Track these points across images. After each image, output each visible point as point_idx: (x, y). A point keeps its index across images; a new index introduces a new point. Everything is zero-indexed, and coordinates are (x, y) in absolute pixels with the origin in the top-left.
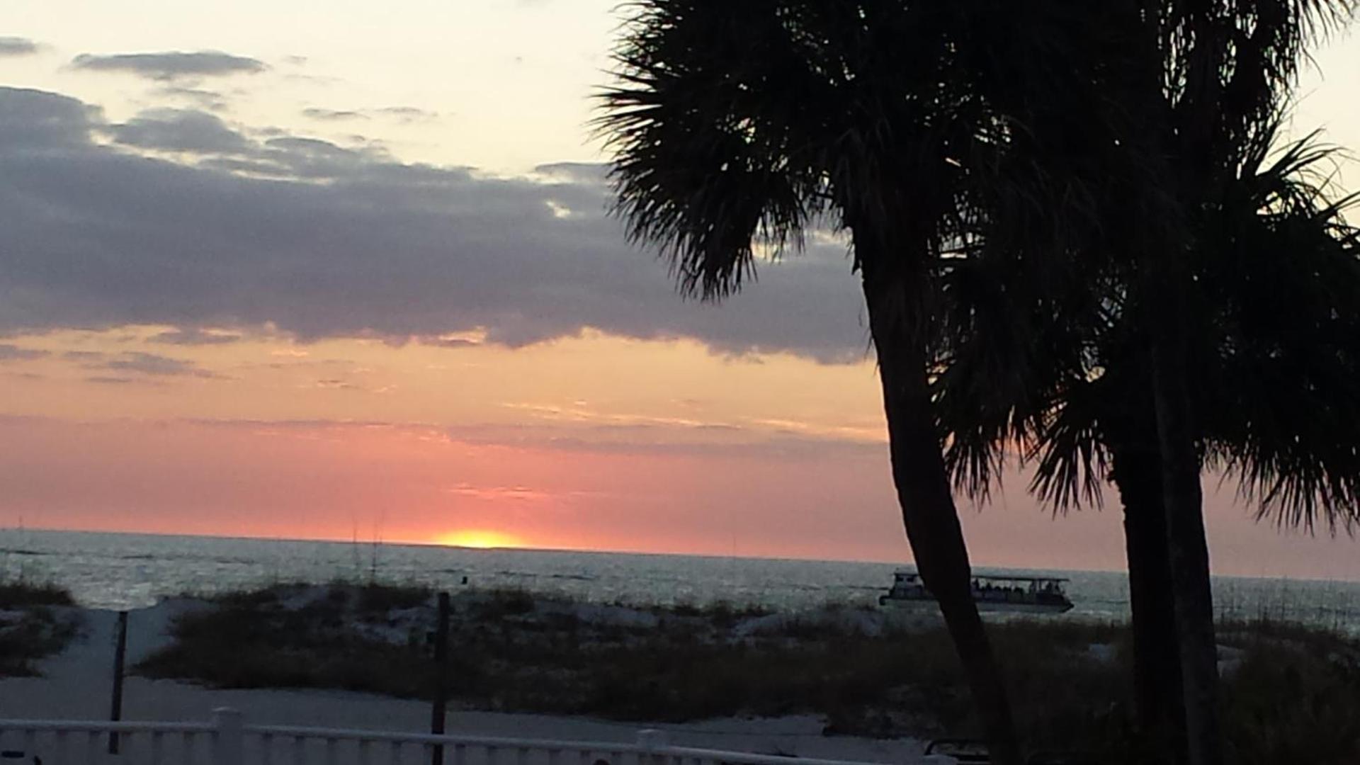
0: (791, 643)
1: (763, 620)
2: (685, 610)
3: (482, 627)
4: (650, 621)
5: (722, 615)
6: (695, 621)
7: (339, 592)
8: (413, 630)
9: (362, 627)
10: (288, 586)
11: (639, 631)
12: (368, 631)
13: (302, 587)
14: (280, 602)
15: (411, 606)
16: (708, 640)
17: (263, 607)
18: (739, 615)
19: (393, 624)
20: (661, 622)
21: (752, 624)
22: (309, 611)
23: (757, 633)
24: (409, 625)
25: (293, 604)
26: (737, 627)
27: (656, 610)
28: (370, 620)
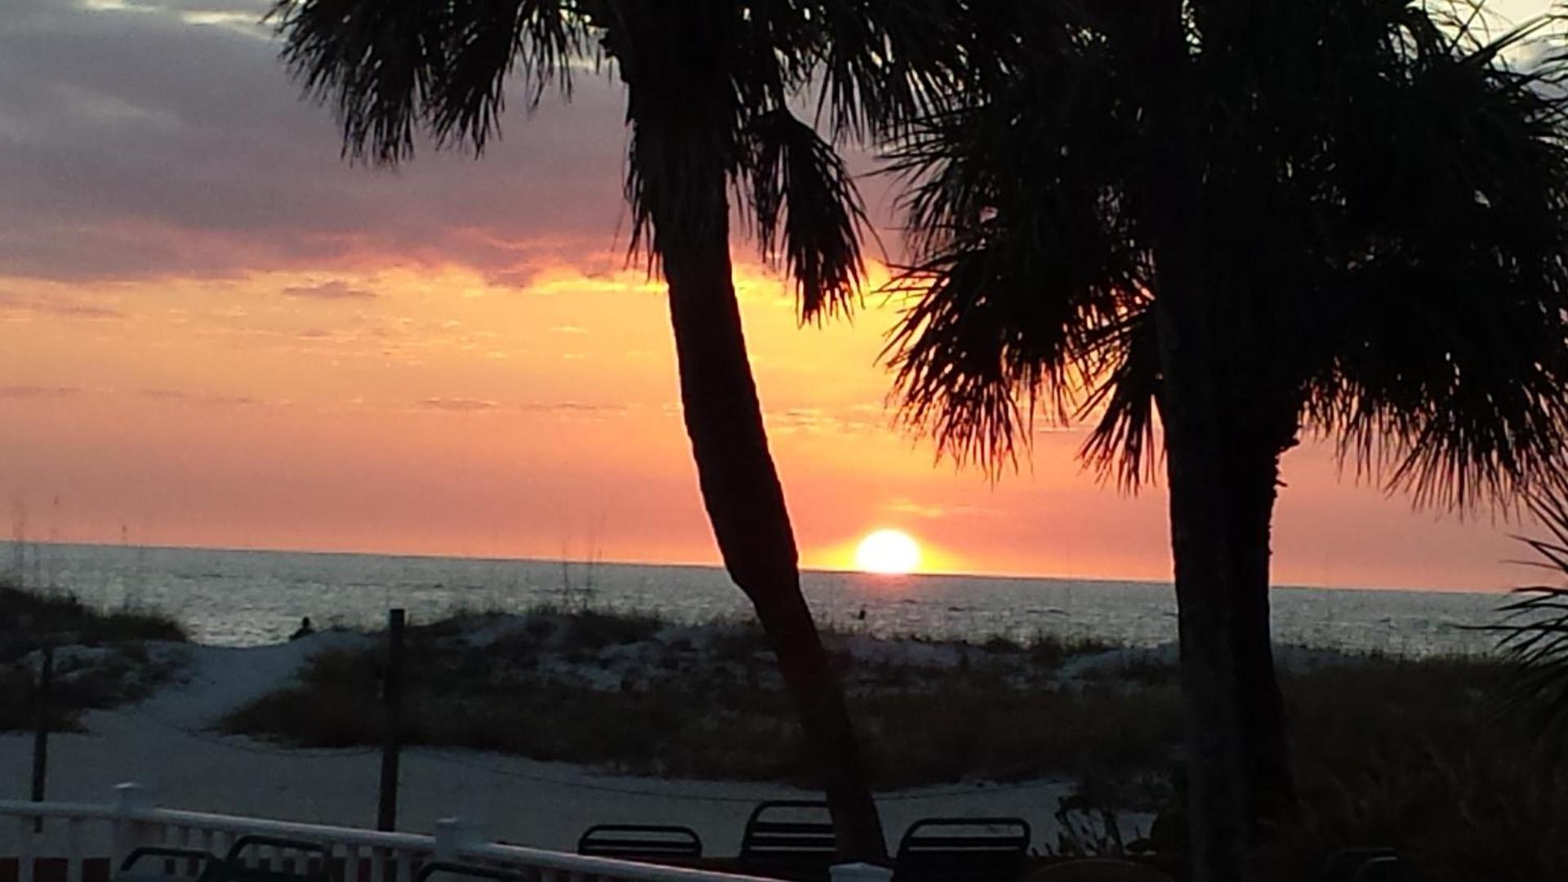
0: (1131, 688)
1: (1103, 656)
2: (999, 645)
3: (723, 669)
4: (950, 660)
5: (1048, 651)
6: (1013, 659)
7: (541, 622)
8: (632, 671)
9: (563, 668)
10: (477, 616)
11: (932, 672)
12: (571, 674)
13: (494, 616)
14: (462, 637)
15: (634, 641)
16: (1022, 685)
17: (441, 642)
18: (1072, 652)
19: (605, 664)
20: (964, 662)
21: (1086, 662)
22: (495, 648)
23: (1088, 674)
24: (627, 665)
25: (480, 639)
26: (1065, 668)
27: (961, 645)
28: (574, 659)
